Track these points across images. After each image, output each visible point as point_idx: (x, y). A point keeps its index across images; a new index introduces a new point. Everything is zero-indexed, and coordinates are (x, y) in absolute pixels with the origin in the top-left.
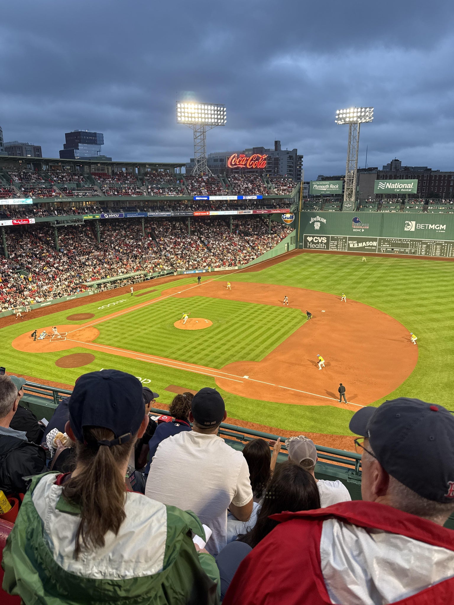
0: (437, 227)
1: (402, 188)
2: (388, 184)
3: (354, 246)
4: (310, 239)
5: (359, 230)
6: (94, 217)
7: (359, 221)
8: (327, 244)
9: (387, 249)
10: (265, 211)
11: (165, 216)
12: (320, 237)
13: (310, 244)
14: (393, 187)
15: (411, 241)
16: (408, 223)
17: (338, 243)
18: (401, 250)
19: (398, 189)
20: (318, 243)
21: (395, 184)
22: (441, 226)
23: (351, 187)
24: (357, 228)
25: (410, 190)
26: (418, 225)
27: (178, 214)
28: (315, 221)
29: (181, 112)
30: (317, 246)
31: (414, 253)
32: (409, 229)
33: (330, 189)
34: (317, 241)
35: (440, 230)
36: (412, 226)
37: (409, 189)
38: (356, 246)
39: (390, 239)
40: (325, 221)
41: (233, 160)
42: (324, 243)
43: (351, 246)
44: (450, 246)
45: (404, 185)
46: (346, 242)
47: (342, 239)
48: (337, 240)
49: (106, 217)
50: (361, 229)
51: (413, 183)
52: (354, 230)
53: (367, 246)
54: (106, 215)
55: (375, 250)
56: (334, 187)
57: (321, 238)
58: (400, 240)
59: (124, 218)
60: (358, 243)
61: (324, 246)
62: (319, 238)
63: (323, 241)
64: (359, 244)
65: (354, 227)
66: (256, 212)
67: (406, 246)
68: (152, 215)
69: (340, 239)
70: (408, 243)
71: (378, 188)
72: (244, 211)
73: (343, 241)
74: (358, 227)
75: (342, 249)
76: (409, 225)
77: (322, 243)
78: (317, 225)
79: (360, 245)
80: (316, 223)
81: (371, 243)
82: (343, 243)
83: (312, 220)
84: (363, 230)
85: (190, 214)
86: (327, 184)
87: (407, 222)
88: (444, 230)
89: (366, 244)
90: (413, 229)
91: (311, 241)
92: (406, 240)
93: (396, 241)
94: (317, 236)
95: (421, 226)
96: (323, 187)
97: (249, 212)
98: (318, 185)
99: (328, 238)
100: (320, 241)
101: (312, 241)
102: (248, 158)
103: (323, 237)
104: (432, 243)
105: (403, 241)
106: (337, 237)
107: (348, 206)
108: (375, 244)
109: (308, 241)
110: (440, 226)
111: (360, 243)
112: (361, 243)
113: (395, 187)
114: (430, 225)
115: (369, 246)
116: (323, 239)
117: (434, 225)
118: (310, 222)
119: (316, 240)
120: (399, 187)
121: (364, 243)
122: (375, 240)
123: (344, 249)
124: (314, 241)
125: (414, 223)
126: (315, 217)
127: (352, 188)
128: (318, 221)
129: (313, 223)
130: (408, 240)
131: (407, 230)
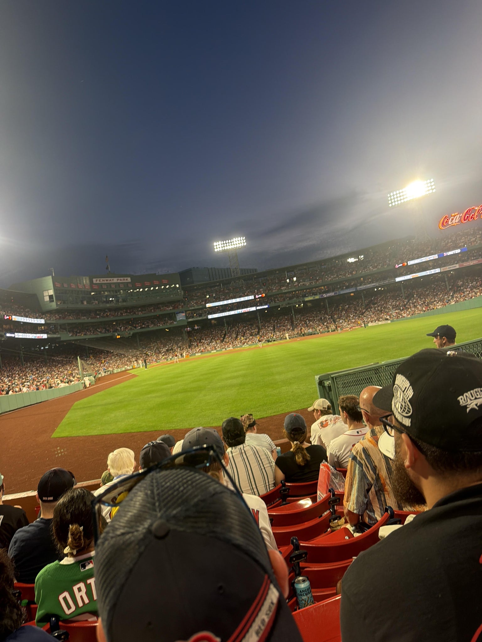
6: (313, 298)
10: (474, 262)
11: (371, 287)
27: (382, 283)
29: (391, 200)
41: (445, 222)
49: (325, 296)
54: (324, 295)
59: (339, 295)
66: (463, 265)
68: (360, 289)
72: (448, 267)
85: (392, 281)
97: (456, 266)
102: (461, 215)
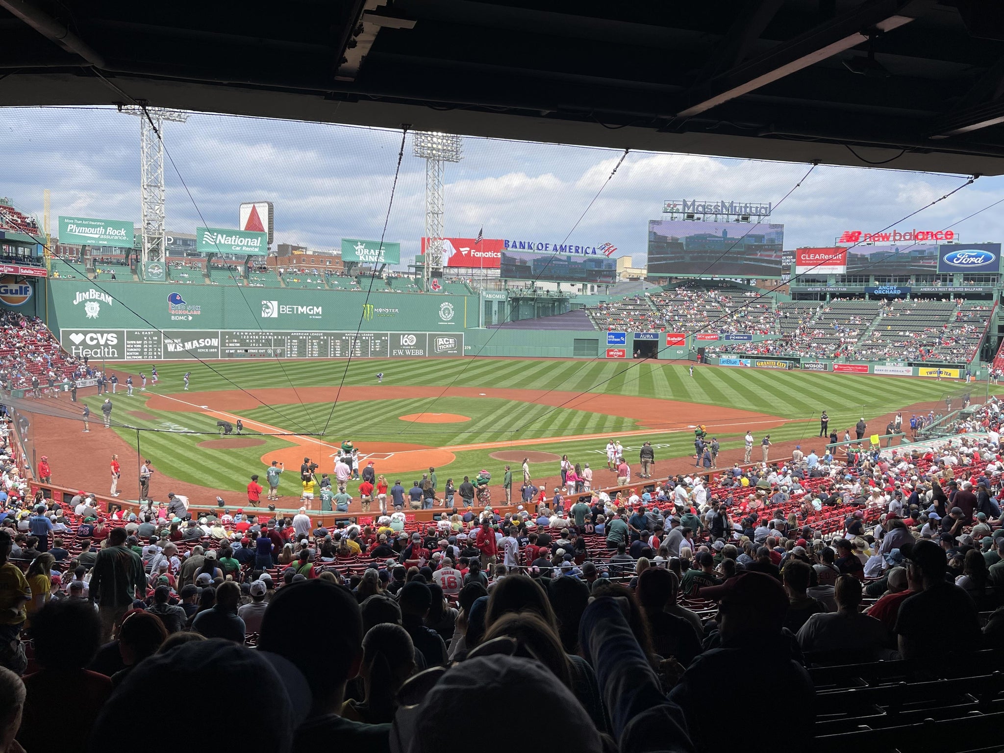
0: (310, 310)
1: (244, 245)
2: (220, 236)
3: (176, 348)
4: (77, 338)
5: (183, 318)
7: (180, 301)
8: (119, 347)
9: (236, 350)
12: (102, 333)
13: (76, 349)
14: (230, 243)
15: (274, 334)
16: (266, 304)
17: (142, 344)
18: (260, 351)
19: (238, 245)
20: (98, 346)
21: (231, 237)
22: (315, 308)
23: (157, 236)
24: (178, 314)
25: (257, 250)
26: (283, 308)
28: (86, 301)
30: (96, 353)
31: (281, 355)
32: (269, 315)
33: (108, 237)
34: (95, 342)
35: (315, 315)
36: (272, 309)
37: (256, 247)
38: (180, 349)
39: (240, 332)
40: (109, 300)
42: (113, 347)
43: (171, 348)
44: (331, 340)
45: (247, 240)
46: (159, 341)
47: (152, 336)
48: (140, 337)
50: (187, 315)
51: (260, 238)
52: (173, 318)
53: (201, 348)
55: (215, 355)
56: (117, 232)
57: (105, 335)
58: (257, 334)
60: (183, 342)
61: (113, 353)
62: (99, 335)
63: (109, 342)
64: (186, 344)
65: (173, 312)
67: (268, 343)
69: (147, 336)
70: (270, 337)
71: (204, 242)
73: (153, 340)
74: (180, 312)
75: (153, 355)
76: (268, 307)
77: (106, 345)
78: (92, 309)
79: (188, 346)
80: (88, 304)
81: (208, 342)
82: (153, 344)
83: (79, 297)
84: (190, 318)
86: (100, 226)
87: (265, 302)
88: (320, 315)
89: (199, 344)
90: (275, 315)
91: (80, 344)
92: (266, 333)
93: (250, 336)
94: (95, 332)
95: (287, 310)
96: (92, 230)
98: (78, 225)
99: (120, 335)
100: (102, 342)
101: (83, 343)
103: (108, 332)
104: (306, 336)
105: (262, 335)
106: (141, 332)
107: (155, 271)
108: (215, 342)
109: (74, 344)
110: (313, 309)
111: (187, 341)
112: (190, 343)
113: (233, 243)
114: (300, 308)
115: (205, 347)
116: (109, 338)
117: (305, 307)
118: (75, 303)
119: (92, 339)
120: (240, 244)
121: (195, 342)
122: (214, 335)
123: (157, 355)
124: (88, 341)
125: (275, 303)
126: (85, 290)
127: (159, 238)
128: (94, 300)
129: (82, 304)
130: (270, 333)
131: (266, 316)
